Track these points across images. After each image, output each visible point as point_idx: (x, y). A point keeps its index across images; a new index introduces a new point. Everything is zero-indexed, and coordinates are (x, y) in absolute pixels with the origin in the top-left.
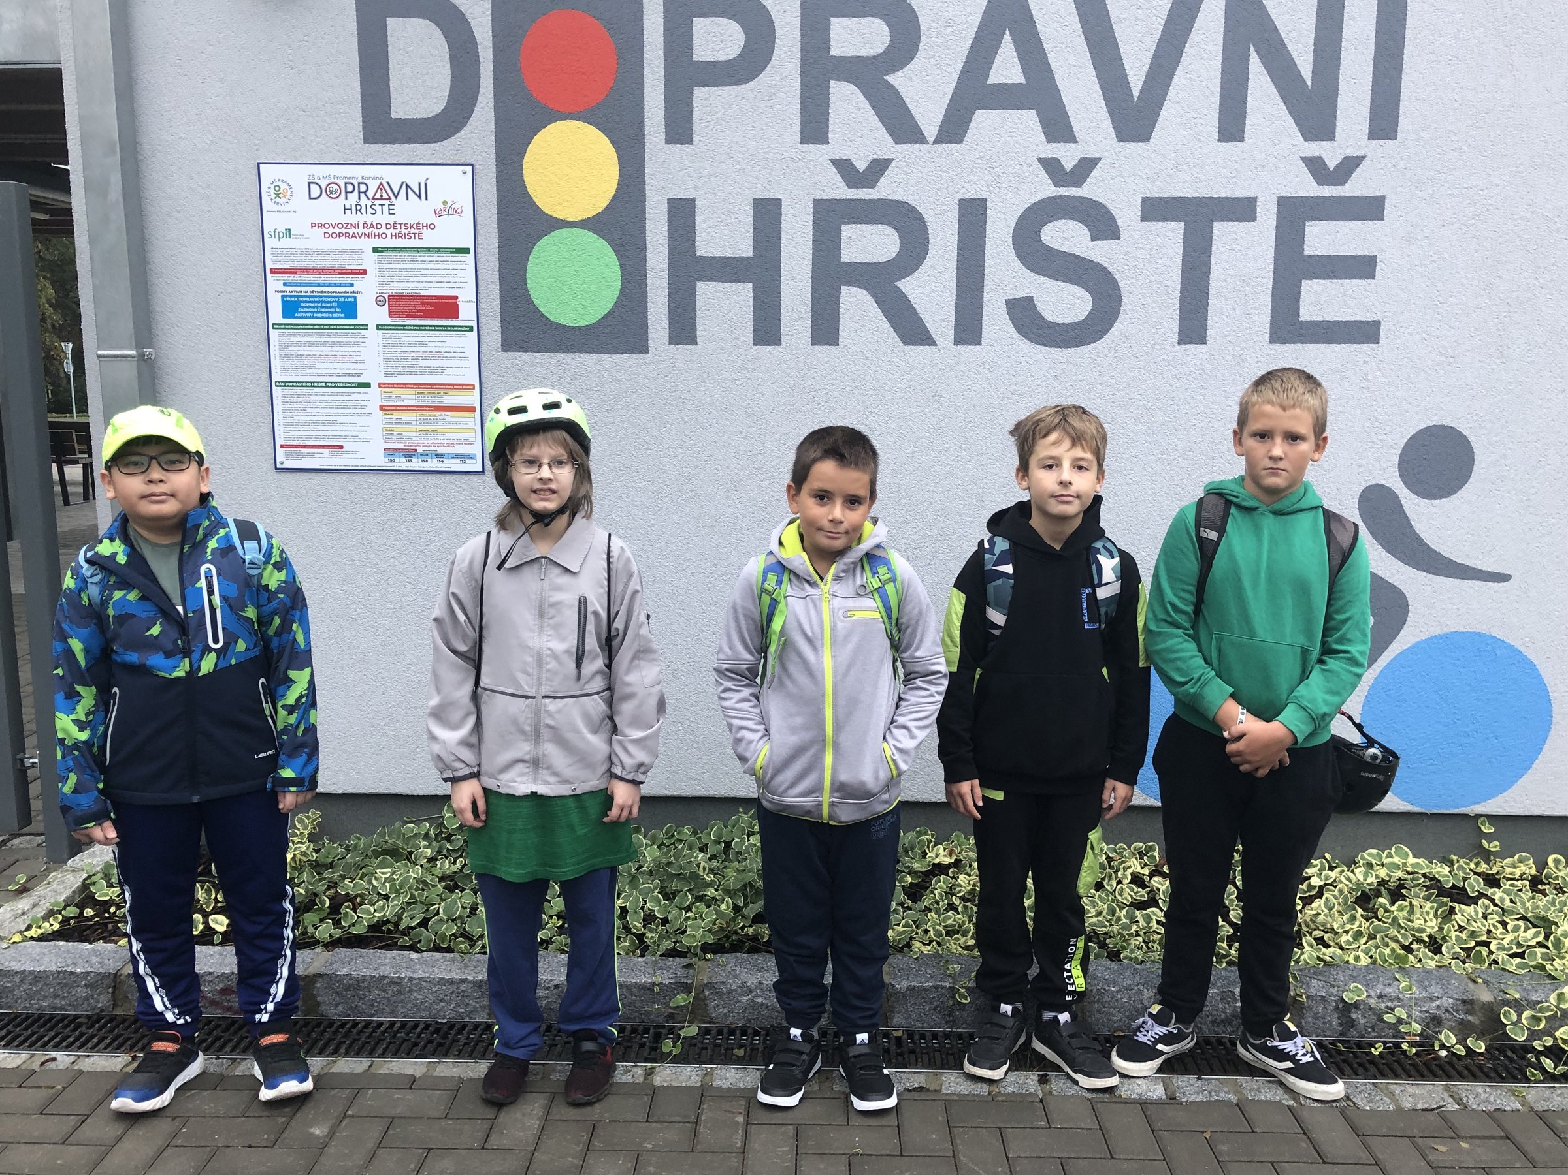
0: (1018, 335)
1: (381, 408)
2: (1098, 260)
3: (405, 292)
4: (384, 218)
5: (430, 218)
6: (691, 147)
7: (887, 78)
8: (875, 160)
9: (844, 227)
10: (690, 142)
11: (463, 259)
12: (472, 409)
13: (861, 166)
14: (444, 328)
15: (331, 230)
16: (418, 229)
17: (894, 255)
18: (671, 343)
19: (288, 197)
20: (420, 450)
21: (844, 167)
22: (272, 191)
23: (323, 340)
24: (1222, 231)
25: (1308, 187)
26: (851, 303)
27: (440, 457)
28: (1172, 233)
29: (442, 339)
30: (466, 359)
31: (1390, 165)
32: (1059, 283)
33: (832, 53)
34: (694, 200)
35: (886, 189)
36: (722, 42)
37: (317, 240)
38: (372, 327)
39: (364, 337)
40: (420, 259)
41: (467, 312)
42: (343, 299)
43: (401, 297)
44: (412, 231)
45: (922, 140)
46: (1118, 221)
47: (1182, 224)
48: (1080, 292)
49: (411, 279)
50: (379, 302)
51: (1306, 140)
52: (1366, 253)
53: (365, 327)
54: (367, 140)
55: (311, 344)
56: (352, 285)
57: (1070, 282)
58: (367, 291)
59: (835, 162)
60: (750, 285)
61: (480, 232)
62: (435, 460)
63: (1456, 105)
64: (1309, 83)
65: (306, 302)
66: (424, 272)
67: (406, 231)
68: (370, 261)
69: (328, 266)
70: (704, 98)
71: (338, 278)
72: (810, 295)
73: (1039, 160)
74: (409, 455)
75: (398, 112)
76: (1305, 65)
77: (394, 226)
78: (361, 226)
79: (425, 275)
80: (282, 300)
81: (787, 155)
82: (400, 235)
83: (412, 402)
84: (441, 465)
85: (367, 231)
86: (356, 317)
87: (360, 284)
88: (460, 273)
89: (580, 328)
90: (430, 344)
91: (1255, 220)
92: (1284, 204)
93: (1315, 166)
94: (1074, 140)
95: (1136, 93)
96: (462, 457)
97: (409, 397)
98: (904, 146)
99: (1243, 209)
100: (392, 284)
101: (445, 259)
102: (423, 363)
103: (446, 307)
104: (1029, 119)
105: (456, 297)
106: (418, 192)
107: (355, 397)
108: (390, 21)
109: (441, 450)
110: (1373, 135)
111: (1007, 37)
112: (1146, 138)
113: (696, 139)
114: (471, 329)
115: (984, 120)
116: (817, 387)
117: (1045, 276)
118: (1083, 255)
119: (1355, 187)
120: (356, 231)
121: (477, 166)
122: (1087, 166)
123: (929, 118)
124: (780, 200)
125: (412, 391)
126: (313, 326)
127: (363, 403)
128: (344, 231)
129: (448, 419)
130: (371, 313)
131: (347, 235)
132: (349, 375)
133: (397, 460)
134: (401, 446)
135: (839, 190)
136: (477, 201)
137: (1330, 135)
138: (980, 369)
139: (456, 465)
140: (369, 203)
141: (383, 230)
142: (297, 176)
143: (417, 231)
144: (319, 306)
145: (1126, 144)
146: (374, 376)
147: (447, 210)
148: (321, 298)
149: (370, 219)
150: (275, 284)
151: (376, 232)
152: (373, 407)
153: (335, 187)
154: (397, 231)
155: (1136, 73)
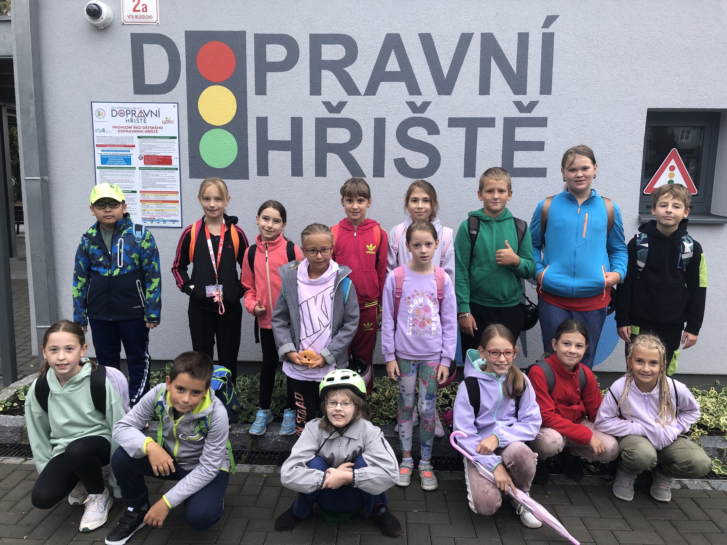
0: (399, 173)
1: (141, 201)
2: (431, 143)
3: (150, 154)
4: (142, 124)
5: (161, 125)
6: (266, 96)
7: (345, 69)
8: (340, 102)
9: (328, 129)
10: (265, 94)
11: (173, 141)
12: (177, 202)
13: (335, 104)
14: (166, 169)
15: (121, 129)
16: (156, 129)
17: (348, 140)
18: (258, 175)
19: (103, 115)
20: (156, 218)
21: (327, 105)
22: (97, 113)
23: (117, 173)
24: (482, 131)
25: (515, 113)
26: (331, 159)
27: (164, 221)
28: (461, 132)
29: (166, 173)
30: (175, 181)
31: (549, 105)
32: (415, 152)
33: (322, 59)
34: (267, 117)
35: (344, 114)
36: (278, 54)
37: (115, 133)
38: (137, 168)
39: (134, 172)
40: (156, 141)
41: (175, 163)
42: (125, 157)
43: (149, 156)
44: (153, 130)
45: (359, 94)
46: (439, 127)
47: (465, 128)
48: (423, 156)
49: (153, 149)
50: (140, 158)
51: (515, 94)
52: (540, 140)
53: (134, 168)
54: (135, 93)
55: (112, 175)
56: (129, 151)
57: (420, 152)
58: (135, 154)
59: (324, 103)
60: (290, 152)
61: (181, 130)
62: (162, 222)
63: (574, 81)
64: (515, 72)
65: (111, 158)
66: (158, 146)
67: (151, 130)
68: (136, 142)
69: (119, 143)
70: (271, 77)
71: (123, 149)
72: (314, 156)
73: (406, 102)
74: (152, 220)
75: (148, 82)
76: (514, 65)
77: (146, 128)
78: (133, 128)
79: (159, 148)
80: (101, 158)
81: (304, 99)
82: (148, 132)
83: (153, 199)
84: (165, 224)
85: (135, 130)
86: (130, 164)
87: (132, 151)
88: (173, 147)
89: (221, 169)
90: (160, 175)
91: (494, 126)
92: (507, 120)
93: (519, 105)
94: (420, 94)
95: (445, 75)
96: (173, 221)
97: (152, 197)
98: (352, 97)
99: (490, 122)
100: (145, 151)
101: (167, 141)
102: (158, 183)
103: (167, 160)
104: (402, 85)
105: (171, 156)
106: (156, 114)
107: (130, 197)
108: (145, 46)
109: (165, 218)
110: (542, 93)
111: (393, 52)
112: (449, 93)
113: (268, 93)
114: (177, 169)
115: (384, 86)
116: (318, 194)
117: (409, 149)
118: (425, 141)
119: (535, 114)
120: (131, 129)
121: (179, 104)
122: (426, 105)
123: (362, 85)
124: (302, 118)
125: (153, 194)
126: (113, 168)
127: (134, 199)
128: (126, 129)
129: (168, 206)
130: (136, 162)
131: (127, 131)
132: (128, 188)
133: (147, 222)
134: (149, 217)
135: (325, 114)
136: (180, 118)
137: (525, 93)
138: (384, 187)
139: (171, 224)
140: (136, 118)
141: (142, 129)
142: (107, 108)
143: (155, 130)
144: (116, 159)
145: (442, 96)
146: (138, 188)
147: (168, 121)
148: (117, 157)
149: (136, 125)
150: (98, 151)
151: (139, 130)
152: (138, 201)
153: (122, 112)
154: (147, 130)
155: (445, 67)
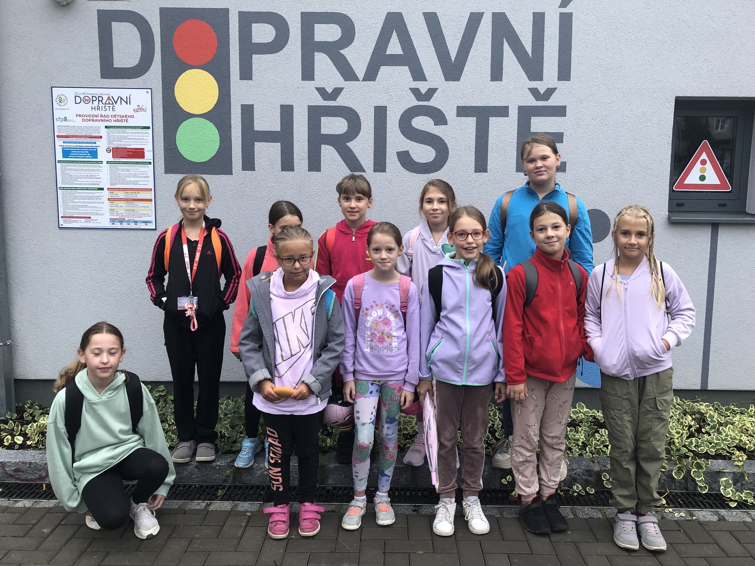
0: (402, 168)
1: (109, 199)
2: (438, 134)
3: (120, 146)
4: (110, 113)
5: (131, 113)
6: (251, 81)
7: (340, 51)
8: (335, 88)
9: (322, 118)
10: (251, 79)
11: (147, 131)
12: (151, 200)
13: (329, 91)
14: (138, 163)
15: (85, 118)
16: (126, 117)
17: (345, 131)
18: (243, 170)
19: (66, 102)
20: (126, 219)
21: (321, 91)
22: (58, 100)
23: (81, 168)
24: (494, 122)
25: (531, 101)
26: (326, 152)
27: (136, 222)
28: (471, 122)
29: (138, 168)
30: (148, 177)
31: (568, 92)
32: (420, 145)
33: (315, 40)
34: (253, 105)
35: (340, 101)
36: (265, 34)
37: (79, 122)
38: (105, 162)
39: (100, 167)
40: (127, 131)
41: (148, 156)
42: (91, 150)
43: (118, 148)
44: (123, 118)
45: (357, 79)
46: (446, 116)
47: (475, 118)
48: (430, 148)
49: (123, 141)
50: (108, 151)
51: (530, 81)
52: (559, 131)
53: (101, 162)
54: (102, 77)
55: (76, 170)
56: (95, 143)
57: (425, 144)
58: (102, 146)
59: (317, 89)
60: (279, 144)
61: (155, 119)
62: (133, 224)
63: (596, 66)
64: (531, 55)
65: (74, 150)
66: (128, 137)
67: (121, 119)
68: (103, 132)
69: (84, 134)
70: (258, 60)
71: (89, 140)
72: (307, 149)
73: (410, 89)
74: (121, 222)
75: (117, 64)
76: (529, 48)
77: (115, 116)
78: (99, 116)
79: (129, 139)
80: (63, 150)
81: (295, 85)
82: (118, 121)
83: (123, 197)
84: (136, 226)
85: (102, 118)
86: (97, 158)
87: (99, 142)
88: (145, 138)
89: (200, 163)
90: (131, 170)
91: (508, 116)
92: (521, 109)
93: (535, 92)
94: (425, 80)
95: (453, 59)
96: (146, 222)
97: (122, 195)
98: (349, 82)
99: (503, 111)
100: (114, 143)
101: (140, 131)
102: (128, 179)
103: (139, 153)
104: (405, 70)
105: (144, 149)
106: (126, 101)
107: (96, 194)
108: (113, 24)
109: (136, 219)
110: (560, 79)
111: (395, 33)
112: (458, 79)
113: (254, 78)
114: (150, 163)
115: (384, 71)
116: (311, 190)
117: (414, 141)
118: (431, 132)
119: (553, 102)
120: (97, 118)
121: (153, 89)
122: (431, 92)
123: (360, 69)
124: (293, 105)
125: (123, 192)
126: (77, 162)
127: (100, 197)
128: (92, 118)
129: (140, 205)
130: (104, 156)
131: (93, 120)
132: (94, 184)
133: (116, 224)
134: (118, 217)
135: (320, 102)
136: (153, 104)
137: (541, 79)
138: (386, 183)
139: (143, 226)
140: (103, 106)
141: (110, 118)
142: (70, 93)
143: (126, 119)
144: (80, 152)
145: (449, 82)
146: (106, 185)
147: (140, 109)
148: (81, 149)
149: (103, 113)
150: (59, 142)
151: (107, 119)
152: (105, 200)
153: (87, 98)
154: (116, 119)
155: (453, 49)
